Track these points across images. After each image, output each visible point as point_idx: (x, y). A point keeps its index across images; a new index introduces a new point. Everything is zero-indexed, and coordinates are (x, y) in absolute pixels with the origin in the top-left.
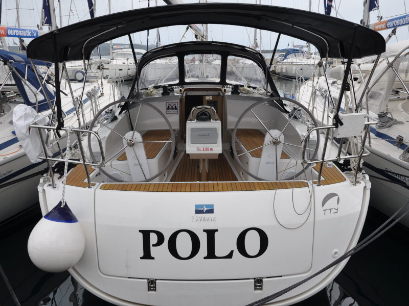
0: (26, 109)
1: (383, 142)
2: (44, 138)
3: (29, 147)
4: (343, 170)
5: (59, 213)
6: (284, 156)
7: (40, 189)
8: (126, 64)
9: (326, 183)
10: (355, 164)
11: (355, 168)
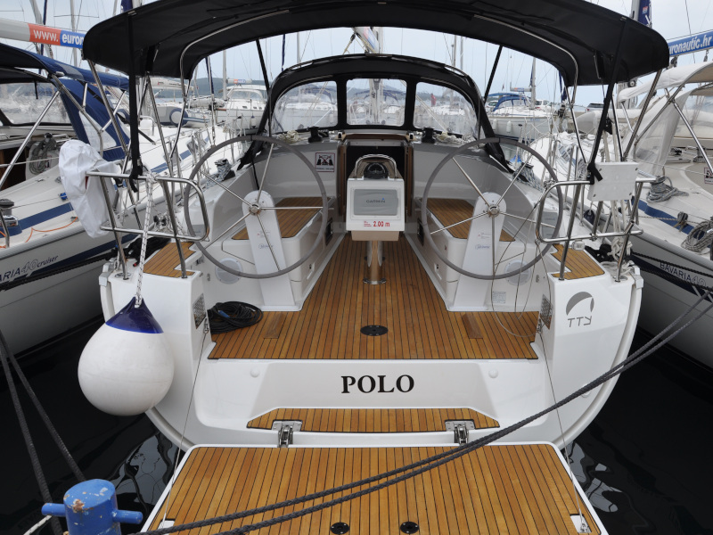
0: (81, 147)
1: (656, 221)
2: (112, 197)
3: (86, 210)
4: (600, 260)
5: (131, 317)
6: (506, 237)
7: (102, 281)
8: (249, 108)
9: (573, 276)
10: (618, 248)
11: (619, 255)
